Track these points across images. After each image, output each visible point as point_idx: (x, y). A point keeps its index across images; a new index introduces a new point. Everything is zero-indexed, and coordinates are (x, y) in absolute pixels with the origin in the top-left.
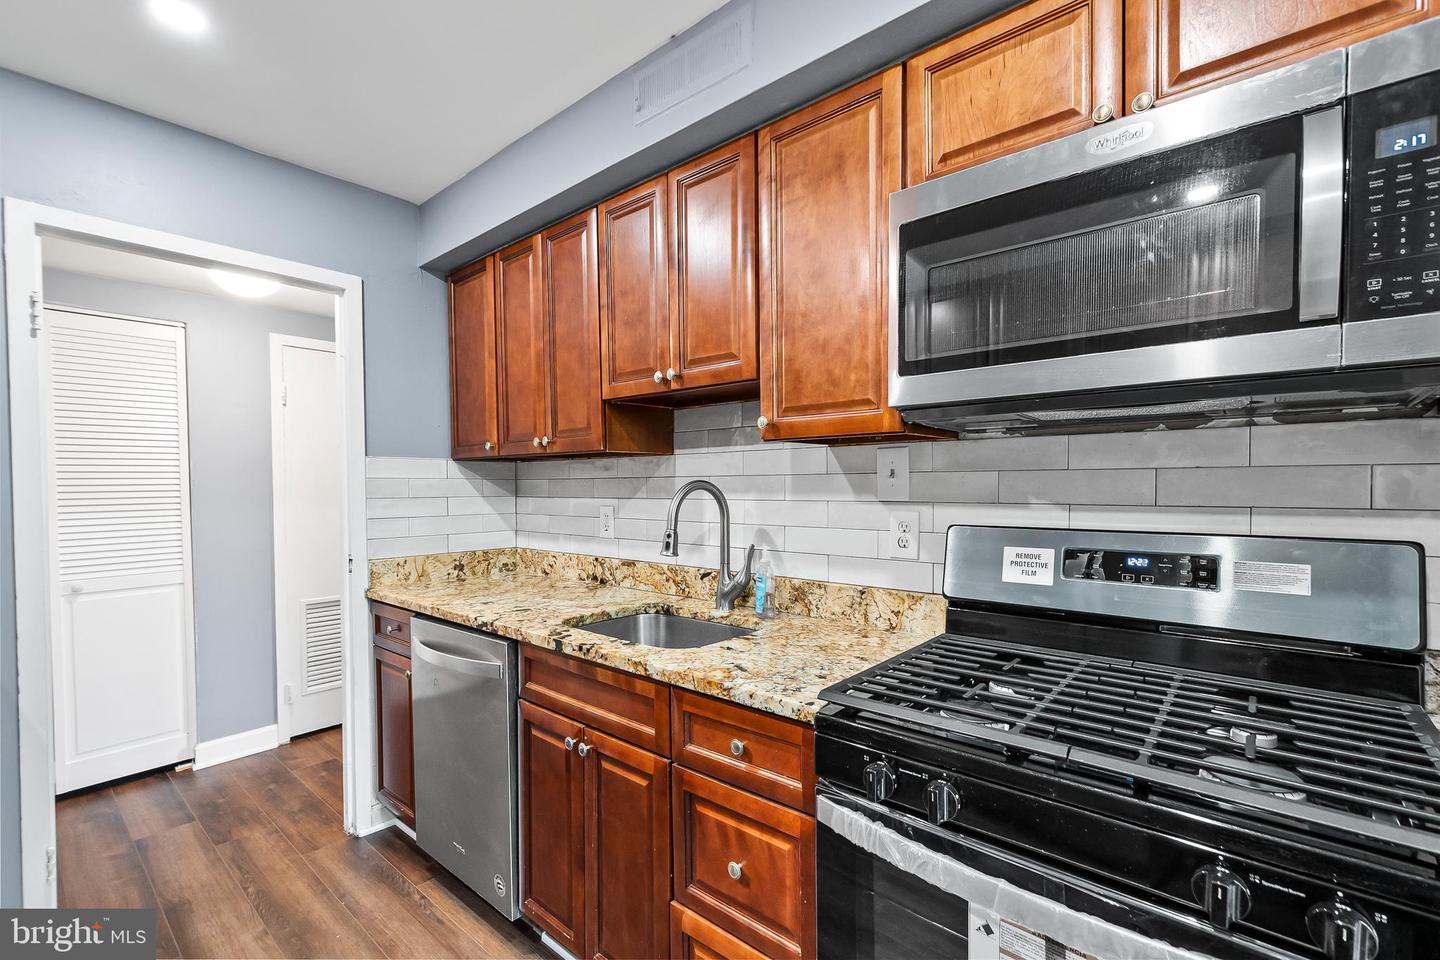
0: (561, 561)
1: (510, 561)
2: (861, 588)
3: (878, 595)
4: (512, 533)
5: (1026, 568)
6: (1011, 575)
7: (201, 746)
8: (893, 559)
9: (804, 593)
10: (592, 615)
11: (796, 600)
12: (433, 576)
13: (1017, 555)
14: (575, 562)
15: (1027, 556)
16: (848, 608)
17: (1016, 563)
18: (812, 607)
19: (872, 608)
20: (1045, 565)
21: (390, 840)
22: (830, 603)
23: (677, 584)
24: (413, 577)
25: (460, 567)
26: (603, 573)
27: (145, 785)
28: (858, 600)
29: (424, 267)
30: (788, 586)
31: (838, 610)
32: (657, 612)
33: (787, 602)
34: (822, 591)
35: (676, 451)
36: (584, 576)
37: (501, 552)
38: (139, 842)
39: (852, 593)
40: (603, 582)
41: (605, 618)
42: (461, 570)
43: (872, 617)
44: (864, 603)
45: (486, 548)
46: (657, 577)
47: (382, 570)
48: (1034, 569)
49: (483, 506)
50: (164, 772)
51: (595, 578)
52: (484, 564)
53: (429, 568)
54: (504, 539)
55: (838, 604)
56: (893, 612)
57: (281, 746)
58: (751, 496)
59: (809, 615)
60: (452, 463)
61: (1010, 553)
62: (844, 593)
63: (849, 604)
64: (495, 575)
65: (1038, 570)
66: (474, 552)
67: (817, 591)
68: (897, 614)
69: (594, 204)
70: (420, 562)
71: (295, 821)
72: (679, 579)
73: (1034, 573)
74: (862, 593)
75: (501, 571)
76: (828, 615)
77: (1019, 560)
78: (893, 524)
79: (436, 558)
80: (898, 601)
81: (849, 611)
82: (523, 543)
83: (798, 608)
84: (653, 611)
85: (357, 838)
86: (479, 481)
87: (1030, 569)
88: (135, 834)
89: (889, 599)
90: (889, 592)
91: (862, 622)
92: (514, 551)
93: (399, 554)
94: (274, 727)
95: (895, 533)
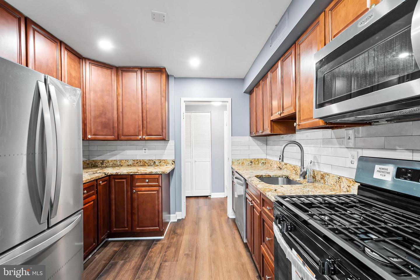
0: (274, 162)
1: (264, 162)
2: (339, 177)
3: (344, 179)
4: (265, 155)
5: (382, 173)
6: (377, 175)
7: (212, 193)
8: (350, 168)
9: (324, 176)
10: (265, 175)
11: (322, 179)
12: (245, 164)
13: (380, 168)
14: (276, 163)
15: (383, 169)
16: (335, 183)
17: (379, 171)
18: (326, 181)
19: (342, 184)
20: (389, 173)
21: (234, 220)
22: (330, 180)
23: (295, 171)
24: (241, 163)
25: (252, 162)
26: (281, 166)
27: (204, 198)
28: (338, 180)
29: (244, 93)
30: (320, 174)
31: (333, 183)
32: (285, 177)
33: (320, 179)
34: (328, 176)
35: (296, 133)
36: (278, 167)
37: (262, 159)
38: (200, 207)
39: (336, 178)
40: (281, 169)
41: (269, 177)
42: (252, 163)
43: (342, 187)
44: (340, 182)
45: (258, 158)
46: (291, 168)
47: (234, 161)
48: (385, 174)
49: (257, 148)
50: (207, 197)
51: (279, 168)
52: (258, 162)
53: (244, 162)
54: (264, 156)
55: (333, 182)
56: (348, 186)
57: (225, 197)
58: (312, 146)
59: (325, 184)
60: (250, 137)
61: (377, 167)
62: (334, 178)
63: (336, 182)
64: (260, 164)
65: (386, 174)
66: (255, 159)
67: (327, 176)
68: (349, 186)
69: (269, 71)
70: (242, 161)
71: (221, 211)
72: (295, 169)
73: (385, 175)
74: (339, 178)
75: (262, 164)
76: (330, 184)
77: (380, 170)
78: (350, 156)
79: (246, 159)
80: (349, 182)
81: (335, 184)
82: (268, 157)
83: (322, 181)
84: (284, 177)
85: (229, 218)
86: (257, 142)
87: (383, 174)
88: (199, 206)
89: (347, 181)
90: (347, 178)
91: (339, 188)
92: (266, 159)
93: (238, 158)
94: (224, 193)
95: (350, 159)
